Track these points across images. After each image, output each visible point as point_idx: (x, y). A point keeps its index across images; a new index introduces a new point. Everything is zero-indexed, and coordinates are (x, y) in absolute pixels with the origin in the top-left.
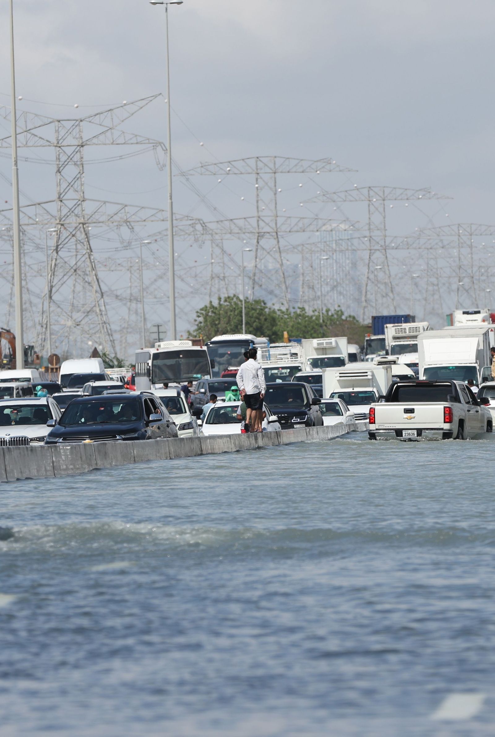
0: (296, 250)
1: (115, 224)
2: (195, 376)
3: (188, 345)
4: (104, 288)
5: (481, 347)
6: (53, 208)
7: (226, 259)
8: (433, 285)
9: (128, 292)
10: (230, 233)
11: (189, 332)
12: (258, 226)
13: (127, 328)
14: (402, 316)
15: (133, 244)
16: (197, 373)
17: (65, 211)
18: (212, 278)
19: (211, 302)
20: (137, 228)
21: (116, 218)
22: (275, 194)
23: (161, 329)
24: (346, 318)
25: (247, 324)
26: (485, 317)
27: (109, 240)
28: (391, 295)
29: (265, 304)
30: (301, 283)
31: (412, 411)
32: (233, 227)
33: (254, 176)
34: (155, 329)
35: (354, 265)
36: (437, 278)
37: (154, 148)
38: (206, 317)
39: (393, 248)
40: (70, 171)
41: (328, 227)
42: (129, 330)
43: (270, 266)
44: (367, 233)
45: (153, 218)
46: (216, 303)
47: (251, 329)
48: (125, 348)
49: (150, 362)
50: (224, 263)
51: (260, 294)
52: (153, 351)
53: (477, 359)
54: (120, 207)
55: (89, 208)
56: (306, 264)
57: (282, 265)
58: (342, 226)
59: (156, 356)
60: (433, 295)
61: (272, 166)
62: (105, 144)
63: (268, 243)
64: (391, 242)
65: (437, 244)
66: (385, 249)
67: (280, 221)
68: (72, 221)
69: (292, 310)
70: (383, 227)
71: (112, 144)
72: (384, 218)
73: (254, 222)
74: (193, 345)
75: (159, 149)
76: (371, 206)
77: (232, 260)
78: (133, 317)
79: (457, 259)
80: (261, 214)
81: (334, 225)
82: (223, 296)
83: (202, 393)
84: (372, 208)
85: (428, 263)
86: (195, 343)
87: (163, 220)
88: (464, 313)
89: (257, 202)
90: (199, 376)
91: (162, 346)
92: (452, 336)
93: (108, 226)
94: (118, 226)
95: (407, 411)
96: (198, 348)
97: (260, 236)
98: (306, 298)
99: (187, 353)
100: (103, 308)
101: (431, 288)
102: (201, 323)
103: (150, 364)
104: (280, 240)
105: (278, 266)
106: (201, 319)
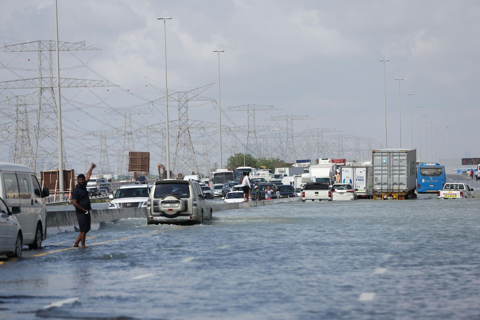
0: (261, 137)
1: (199, 128)
2: (229, 181)
3: (226, 171)
4: (195, 151)
5: (331, 171)
6: (177, 123)
7: (237, 141)
8: (309, 149)
9: (203, 152)
10: (239, 131)
11: (225, 166)
12: (248, 129)
13: (202, 165)
14: (306, 160)
15: (205, 135)
16: (229, 180)
17: (181, 124)
18: (232, 147)
19: (232, 156)
20: (206, 130)
21: (199, 126)
22: (254, 118)
23: (217, 165)
24: (280, 161)
25: (245, 163)
26: (330, 161)
27: (196, 134)
28: (294, 153)
29: (251, 156)
30: (263, 149)
31: (317, 193)
32: (240, 129)
33: (247, 112)
34: (215, 165)
35: (281, 142)
36: (310, 147)
37: (213, 102)
38: (231, 160)
39: (295, 137)
40: (183, 110)
41: (273, 129)
42: (203, 165)
43: (252, 143)
44: (286, 131)
45: (212, 126)
46: (234, 156)
47: (247, 165)
48: (202, 171)
49: (213, 176)
50: (236, 142)
51: (249, 153)
52: (214, 173)
53: (330, 175)
54: (201, 122)
55: (190, 122)
56: (265, 142)
57: (257, 142)
58: (278, 129)
59: (215, 175)
60: (309, 153)
61: (253, 108)
62: (195, 100)
63: (252, 135)
64: (294, 135)
65: (310, 135)
66: (292, 137)
67: (256, 127)
68: (184, 127)
69: (261, 158)
70: (292, 129)
71: (198, 100)
72: (292, 126)
73: (247, 127)
74: (228, 170)
75: (214, 102)
76: (288, 122)
77: (239, 141)
78: (205, 161)
79: (317, 141)
80: (249, 125)
81: (275, 129)
82: (236, 154)
83: (226, 187)
84: (288, 123)
85: (307, 142)
86: (229, 170)
87: (215, 127)
88: (323, 159)
89: (248, 120)
90: (230, 181)
91: (217, 171)
92: (321, 168)
93: (196, 129)
94: (200, 129)
95: (316, 193)
96: (230, 172)
97: (249, 132)
98: (265, 154)
99: (226, 174)
100: (194, 158)
101: (308, 150)
102: (229, 163)
103: (213, 177)
104: (256, 134)
105: (255, 143)
106: (229, 162)
